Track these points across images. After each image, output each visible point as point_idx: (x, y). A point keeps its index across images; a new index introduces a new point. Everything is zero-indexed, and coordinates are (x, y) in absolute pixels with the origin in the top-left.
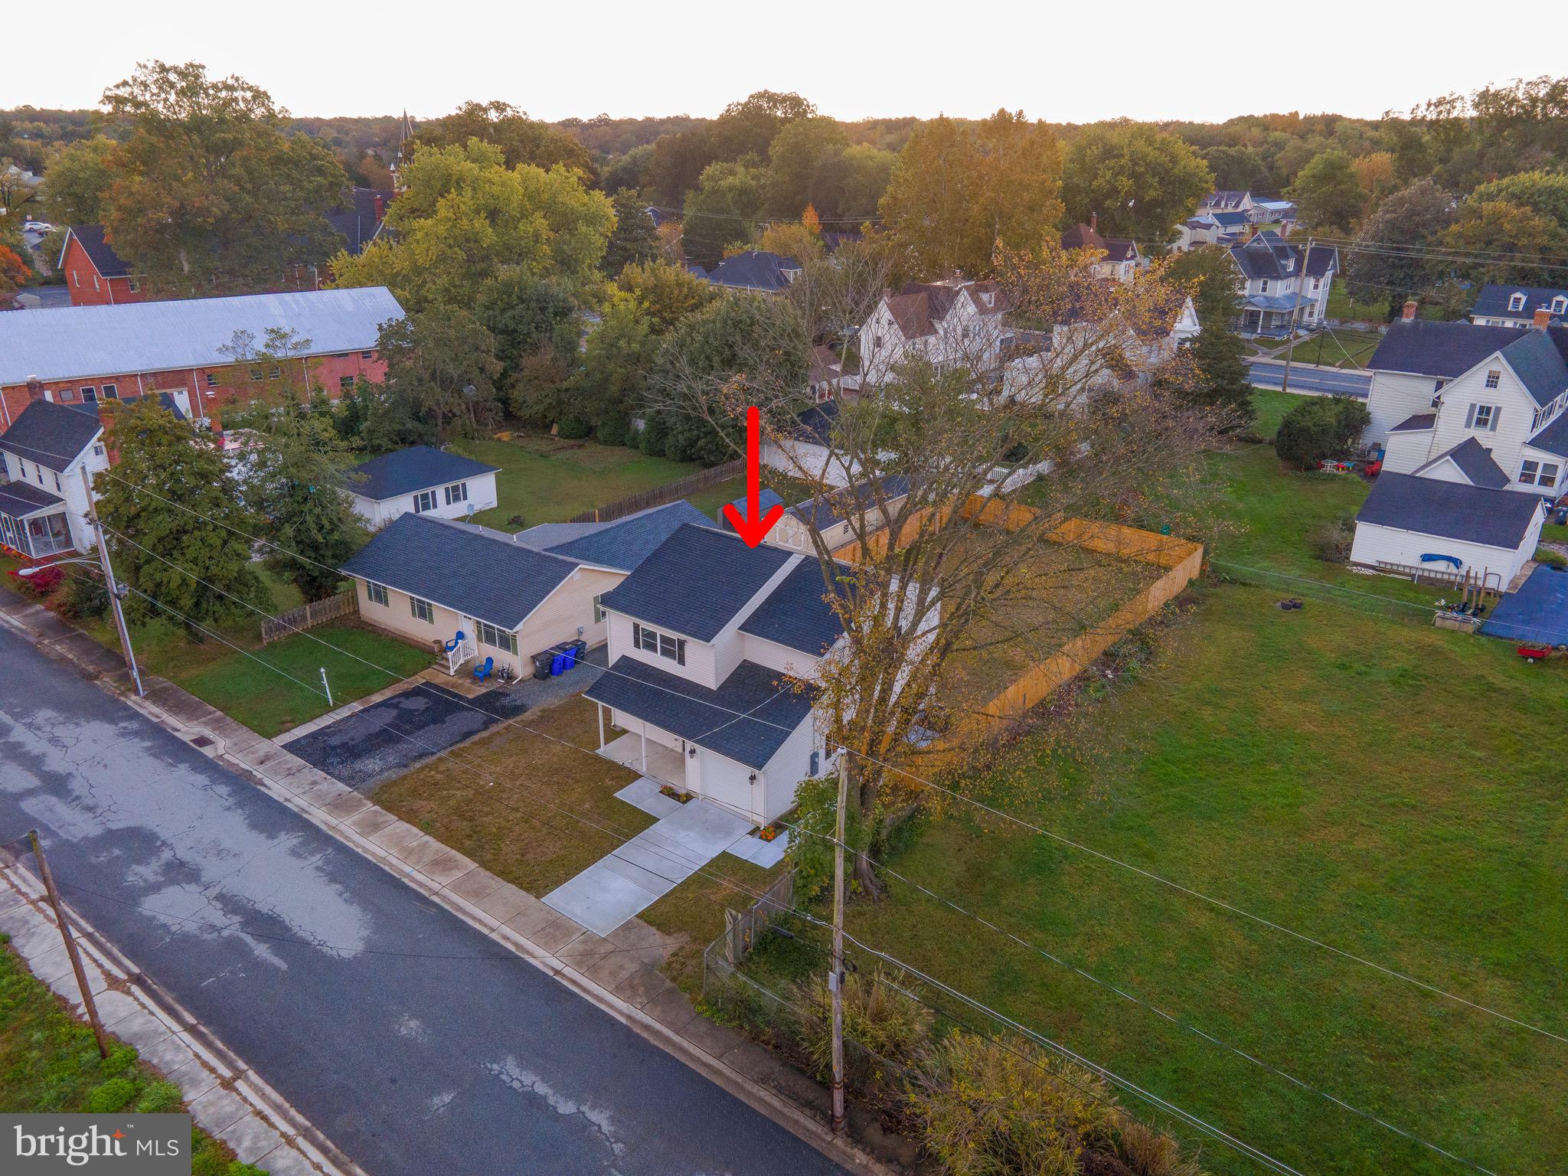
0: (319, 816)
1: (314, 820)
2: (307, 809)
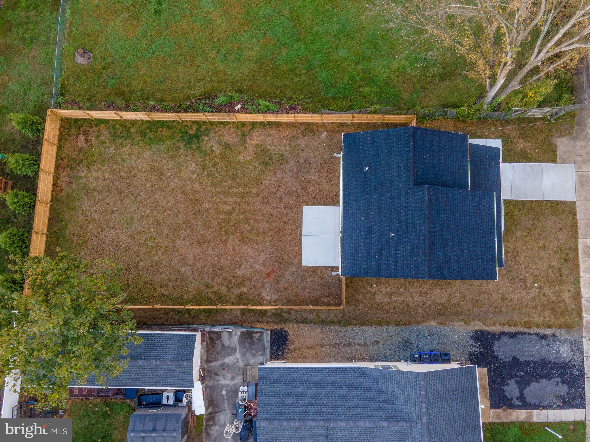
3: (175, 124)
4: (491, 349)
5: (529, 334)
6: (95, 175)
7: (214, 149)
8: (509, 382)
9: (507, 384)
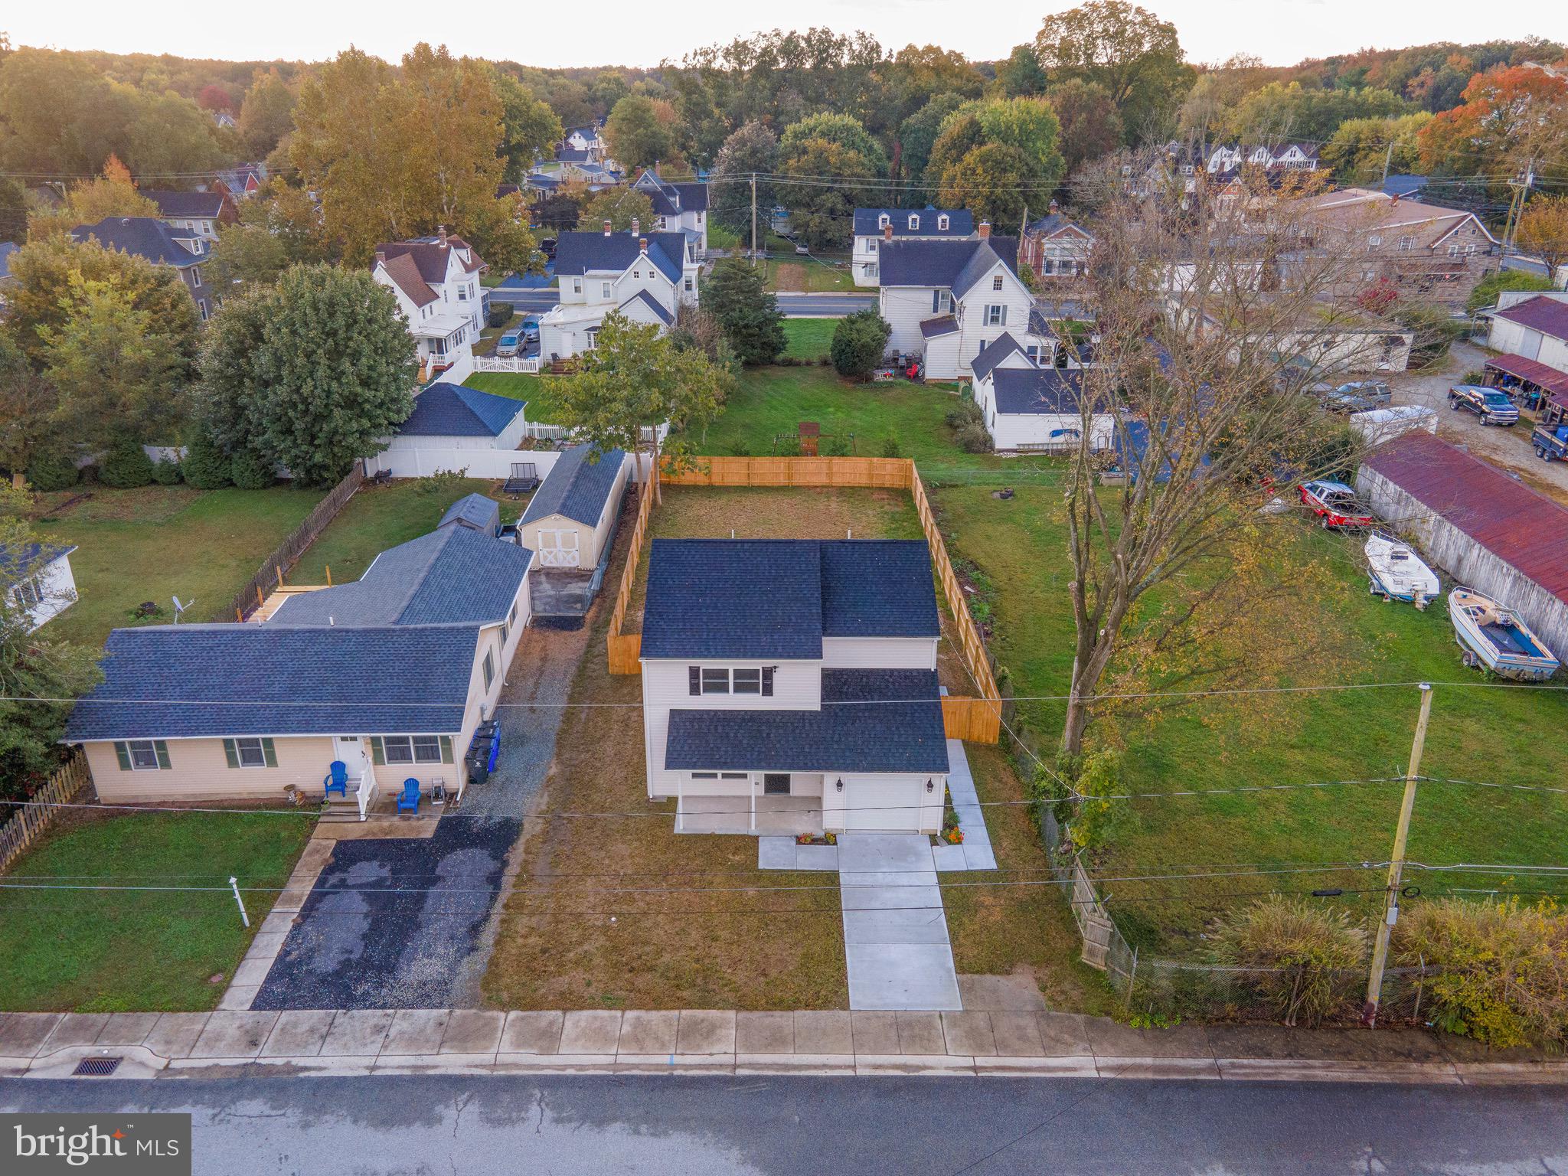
0: (452, 1062)
1: (457, 1071)
2: (420, 1063)
4: (473, 844)
5: (491, 906)
8: (388, 868)
9: (382, 866)
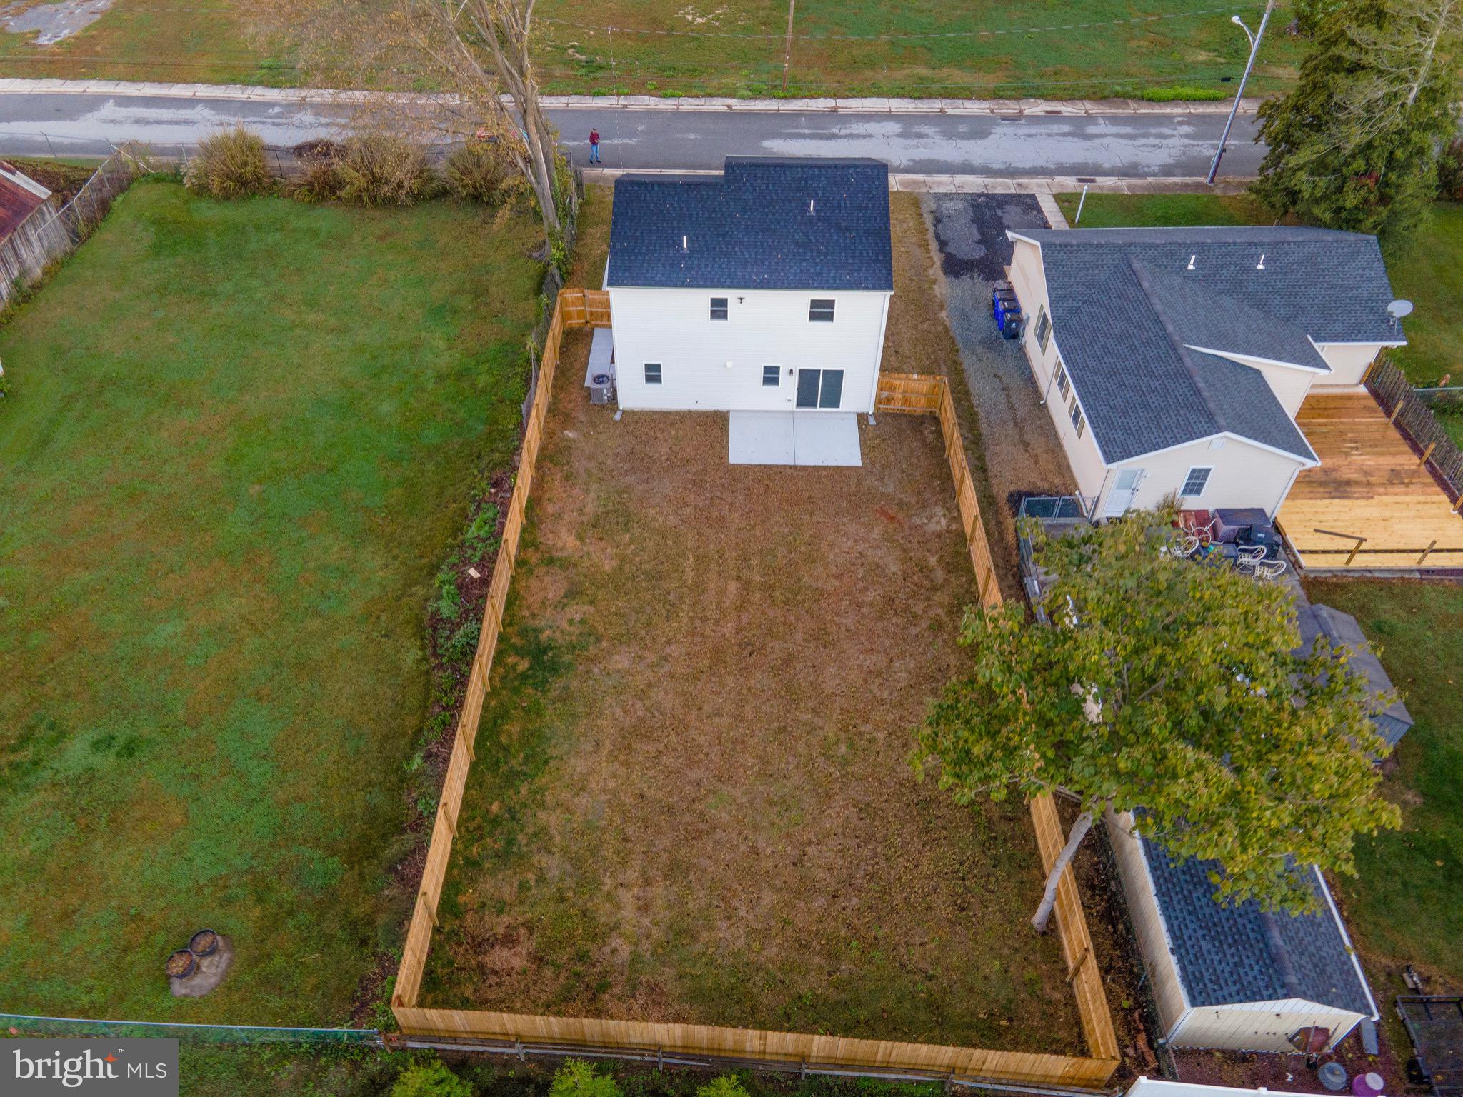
3: (493, 703)
6: (628, 913)
7: (577, 617)
